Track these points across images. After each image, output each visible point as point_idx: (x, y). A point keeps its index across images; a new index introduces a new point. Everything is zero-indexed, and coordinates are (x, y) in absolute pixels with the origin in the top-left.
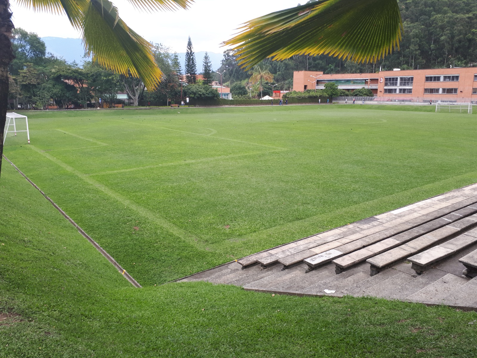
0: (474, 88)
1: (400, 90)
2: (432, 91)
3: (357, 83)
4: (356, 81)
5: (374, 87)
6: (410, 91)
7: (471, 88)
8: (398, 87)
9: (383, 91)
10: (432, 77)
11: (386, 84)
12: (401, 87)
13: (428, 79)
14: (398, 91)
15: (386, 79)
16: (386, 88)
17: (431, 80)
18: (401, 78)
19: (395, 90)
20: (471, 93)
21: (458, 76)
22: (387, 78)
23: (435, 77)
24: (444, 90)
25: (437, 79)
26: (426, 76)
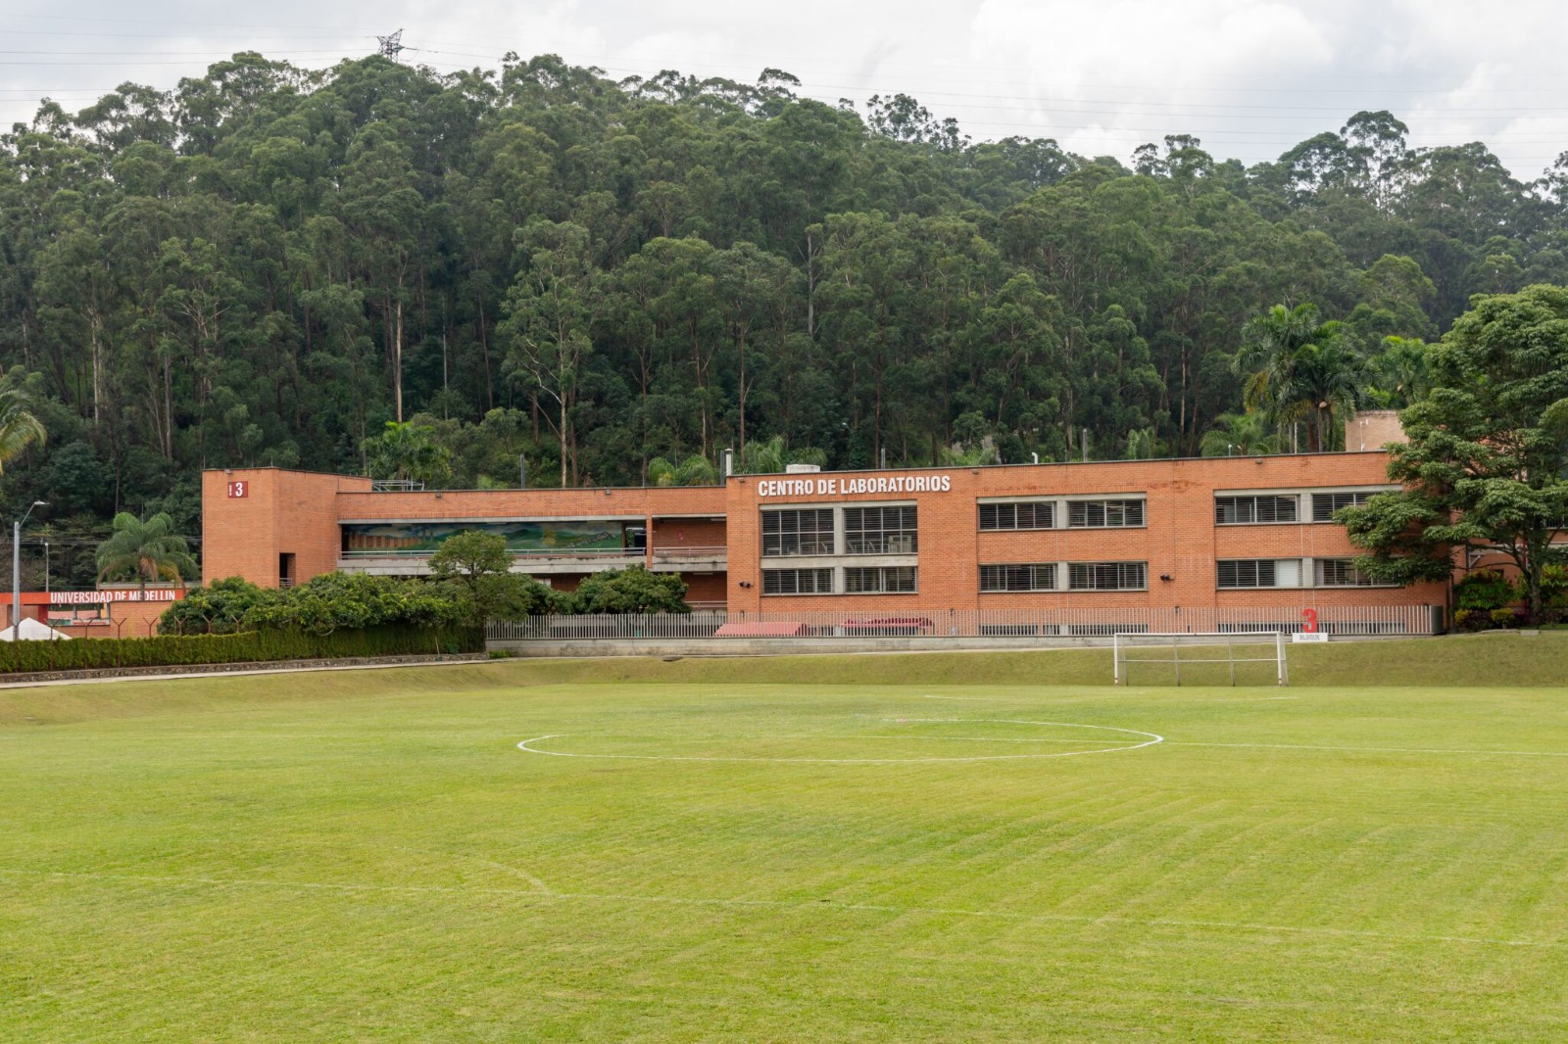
0: (1222, 558)
1: (850, 572)
2: (1021, 578)
3: (575, 540)
4: (574, 532)
5: (703, 564)
6: (902, 581)
7: (1211, 563)
8: (839, 562)
9: (756, 581)
10: (1011, 506)
11: (768, 545)
12: (854, 562)
13: (993, 516)
14: (839, 584)
15: (769, 520)
16: (770, 564)
17: (1007, 523)
18: (847, 511)
19: (825, 575)
20: (1212, 584)
21: (1138, 503)
22: (775, 513)
23: (1025, 507)
24: (1078, 574)
25: (1038, 516)
26: (981, 501)
